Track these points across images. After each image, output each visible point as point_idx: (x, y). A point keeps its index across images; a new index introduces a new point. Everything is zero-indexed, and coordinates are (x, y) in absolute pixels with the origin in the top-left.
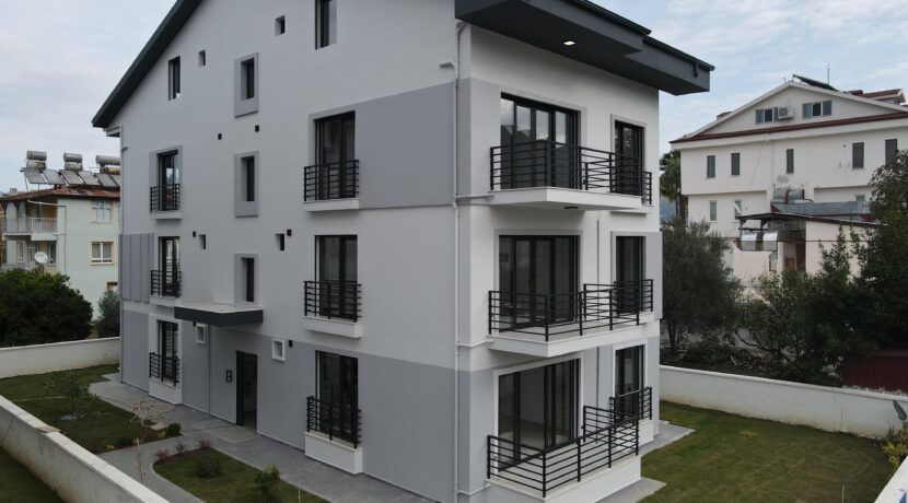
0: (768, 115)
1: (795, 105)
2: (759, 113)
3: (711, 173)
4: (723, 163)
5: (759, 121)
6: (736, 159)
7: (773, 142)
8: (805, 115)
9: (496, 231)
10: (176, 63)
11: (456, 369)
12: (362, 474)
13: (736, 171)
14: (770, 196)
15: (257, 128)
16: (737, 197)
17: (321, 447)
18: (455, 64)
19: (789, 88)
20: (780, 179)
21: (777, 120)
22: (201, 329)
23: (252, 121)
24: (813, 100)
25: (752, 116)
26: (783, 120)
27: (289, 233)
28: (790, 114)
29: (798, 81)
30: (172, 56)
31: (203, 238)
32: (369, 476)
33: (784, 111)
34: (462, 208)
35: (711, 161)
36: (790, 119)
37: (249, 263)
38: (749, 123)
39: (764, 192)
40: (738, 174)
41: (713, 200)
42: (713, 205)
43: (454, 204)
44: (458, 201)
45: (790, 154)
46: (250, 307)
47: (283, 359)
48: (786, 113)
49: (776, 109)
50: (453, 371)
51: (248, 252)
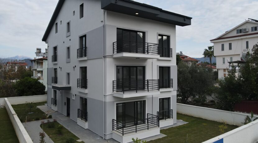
0: (241, 31)
1: (249, 27)
2: (237, 30)
3: (223, 49)
4: (226, 46)
5: (237, 33)
6: (230, 45)
7: (242, 39)
8: (252, 30)
9: (115, 65)
10: (57, 24)
11: (104, 101)
12: (87, 129)
13: (230, 48)
14: (241, 56)
15: (70, 40)
16: (231, 56)
17: (80, 122)
18: (103, 21)
19: (247, 23)
20: (244, 50)
21: (243, 32)
22: (60, 92)
23: (69, 38)
24: (255, 26)
25: (235, 32)
26: (245, 32)
27: (75, 66)
28: (247, 30)
29: (251, 20)
30: (56, 23)
31: (61, 68)
32: (89, 130)
33: (245, 29)
34: (105, 59)
35: (223, 46)
36: (247, 32)
37: (68, 74)
38: (235, 33)
39: (239, 55)
40: (231, 49)
41: (224, 57)
42: (224, 59)
43: (103, 58)
44: (104, 57)
45: (247, 43)
46: (68, 86)
47: (74, 99)
48: (246, 30)
49: (243, 29)
50: (103, 101)
51: (68, 72)
